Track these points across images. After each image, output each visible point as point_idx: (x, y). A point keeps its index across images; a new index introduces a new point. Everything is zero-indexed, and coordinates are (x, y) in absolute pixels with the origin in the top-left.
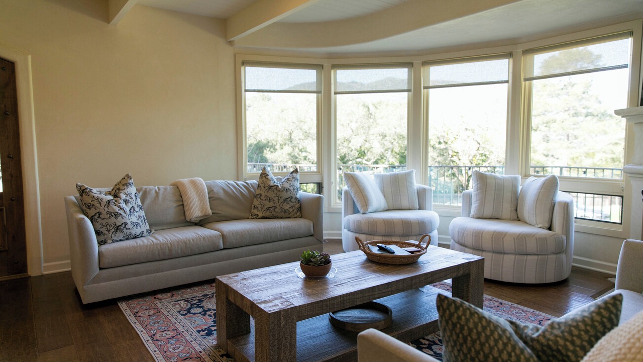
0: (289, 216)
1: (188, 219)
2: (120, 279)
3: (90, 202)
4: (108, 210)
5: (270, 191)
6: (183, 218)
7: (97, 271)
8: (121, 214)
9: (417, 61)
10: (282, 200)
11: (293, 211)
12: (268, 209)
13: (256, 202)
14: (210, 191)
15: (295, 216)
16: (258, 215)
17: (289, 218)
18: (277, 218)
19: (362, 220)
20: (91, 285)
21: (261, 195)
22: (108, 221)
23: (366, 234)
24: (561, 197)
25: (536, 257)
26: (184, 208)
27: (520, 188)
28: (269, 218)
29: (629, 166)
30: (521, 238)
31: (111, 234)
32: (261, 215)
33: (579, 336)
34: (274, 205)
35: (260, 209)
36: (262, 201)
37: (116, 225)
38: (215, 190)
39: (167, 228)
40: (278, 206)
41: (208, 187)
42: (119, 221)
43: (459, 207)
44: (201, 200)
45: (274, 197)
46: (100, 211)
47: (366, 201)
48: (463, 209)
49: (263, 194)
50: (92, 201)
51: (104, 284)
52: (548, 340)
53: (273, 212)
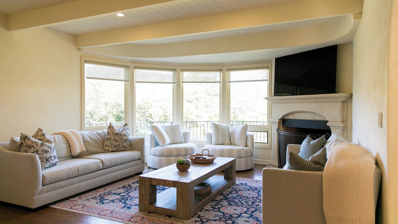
0: (126, 149)
1: (73, 155)
2: (52, 191)
3: (31, 144)
4: (42, 149)
5: (116, 136)
6: (70, 154)
7: (41, 187)
8: (49, 151)
9: (178, 69)
10: (123, 141)
11: (128, 146)
12: (115, 146)
13: (107, 143)
14: (83, 137)
15: (129, 149)
16: (109, 150)
17: (126, 151)
18: (120, 151)
19: (164, 149)
20: (38, 196)
21: (111, 138)
22: (42, 155)
23: (166, 156)
24: (249, 133)
25: (245, 158)
26: (70, 148)
27: (231, 130)
28: (115, 152)
29: (271, 120)
30: (239, 151)
31: (44, 163)
32: (111, 150)
33: (321, 158)
34: (119, 144)
35: (110, 147)
36: (111, 142)
37: (46, 158)
38: (85, 137)
39: (61, 160)
40: (121, 144)
41: (82, 135)
42: (48, 155)
43: (205, 141)
44: (80, 142)
45: (119, 139)
46: (37, 150)
47: (164, 140)
48: (207, 142)
49: (112, 138)
50: (32, 143)
51: (44, 195)
52: (314, 160)
53: (118, 148)
